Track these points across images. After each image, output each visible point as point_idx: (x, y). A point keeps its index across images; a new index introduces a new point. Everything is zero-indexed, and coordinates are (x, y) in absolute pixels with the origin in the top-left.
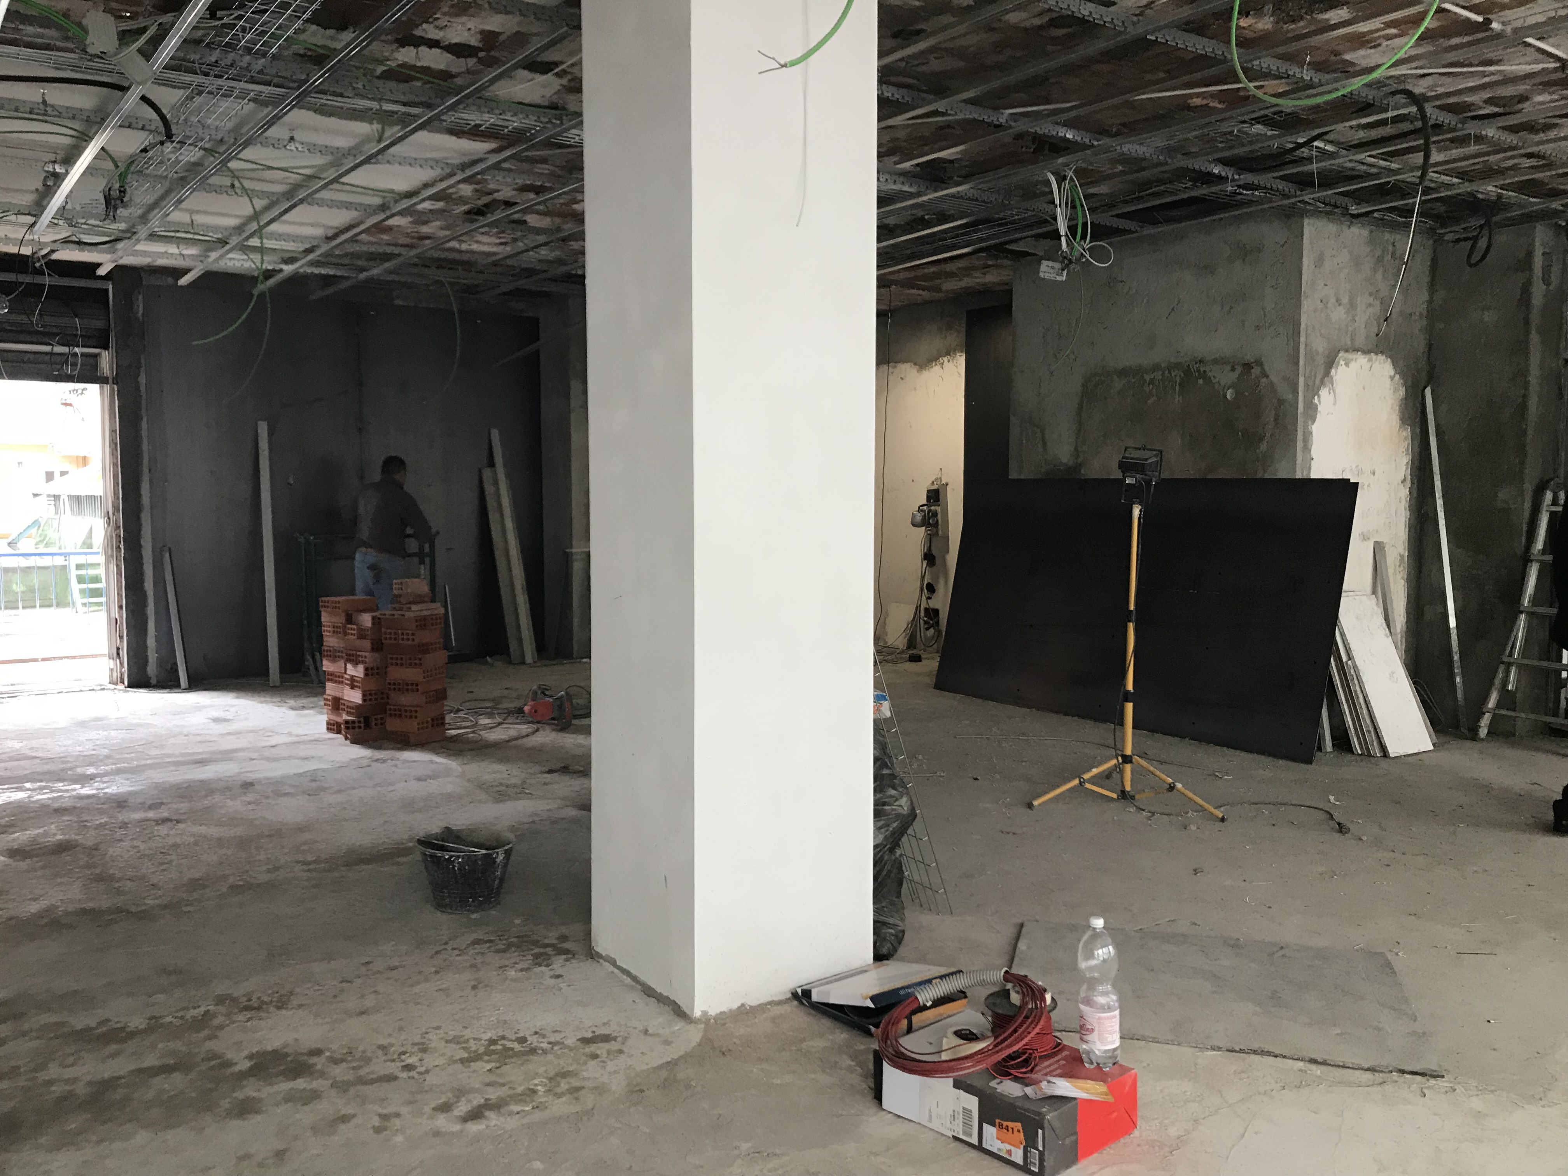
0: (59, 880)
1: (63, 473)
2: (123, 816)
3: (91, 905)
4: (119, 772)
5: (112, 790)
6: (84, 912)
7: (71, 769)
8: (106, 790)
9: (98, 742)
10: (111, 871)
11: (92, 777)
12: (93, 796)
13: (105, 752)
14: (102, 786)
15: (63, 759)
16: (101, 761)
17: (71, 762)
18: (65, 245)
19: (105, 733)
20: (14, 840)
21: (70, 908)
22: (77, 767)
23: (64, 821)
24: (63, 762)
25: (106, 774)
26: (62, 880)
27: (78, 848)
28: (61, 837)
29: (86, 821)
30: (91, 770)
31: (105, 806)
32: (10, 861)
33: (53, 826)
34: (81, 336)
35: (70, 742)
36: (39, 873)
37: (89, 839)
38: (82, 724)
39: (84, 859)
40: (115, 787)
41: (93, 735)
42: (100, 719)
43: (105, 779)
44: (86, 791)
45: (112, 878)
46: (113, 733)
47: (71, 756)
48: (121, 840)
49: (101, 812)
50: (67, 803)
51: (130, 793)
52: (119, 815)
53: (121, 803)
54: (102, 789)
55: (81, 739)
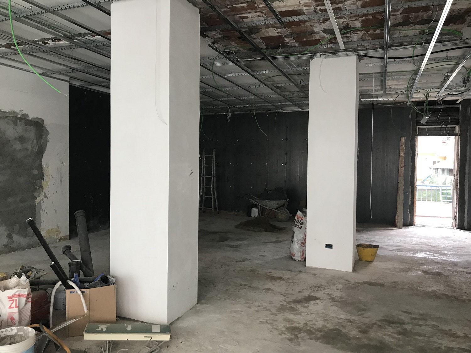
0: (437, 283)
1: (439, 162)
2: (456, 269)
3: (446, 293)
4: (455, 254)
5: (453, 260)
6: (444, 295)
7: (440, 251)
8: (451, 260)
9: (448, 244)
10: (452, 285)
11: (446, 255)
12: (447, 260)
13: (450, 248)
14: (450, 258)
15: (438, 247)
16: (449, 250)
17: (440, 249)
18: (448, 96)
19: (451, 242)
20: (424, 268)
21: (441, 292)
22: (442, 250)
23: (438, 266)
24: (438, 248)
25: (450, 254)
26: (438, 283)
27: (443, 275)
28: (438, 271)
29: (445, 267)
30: (446, 252)
31: (450, 264)
32: (423, 274)
33: (435, 267)
34: (450, 122)
35: (440, 243)
36: (431, 280)
37: (446, 273)
38: (443, 238)
39: (444, 279)
40: (454, 259)
41: (446, 242)
42: (449, 237)
43: (450, 256)
44: (445, 258)
45: (453, 287)
46: (453, 242)
47: (440, 247)
48: (455, 276)
49: (449, 266)
50: (439, 261)
51: (458, 262)
52: (455, 268)
53: (455, 264)
54: (450, 259)
55: (443, 242)
